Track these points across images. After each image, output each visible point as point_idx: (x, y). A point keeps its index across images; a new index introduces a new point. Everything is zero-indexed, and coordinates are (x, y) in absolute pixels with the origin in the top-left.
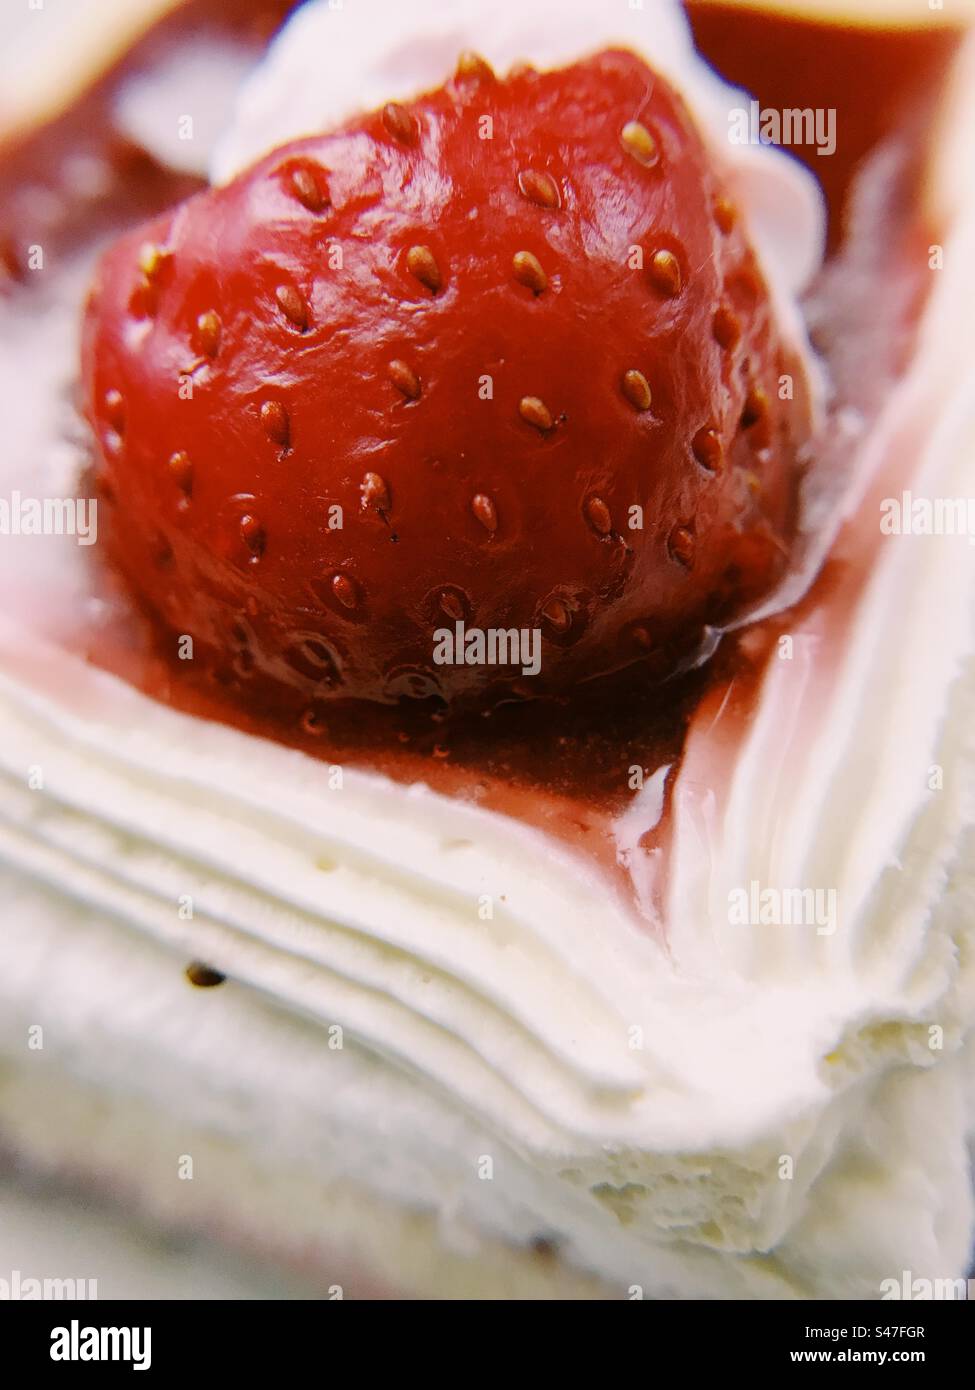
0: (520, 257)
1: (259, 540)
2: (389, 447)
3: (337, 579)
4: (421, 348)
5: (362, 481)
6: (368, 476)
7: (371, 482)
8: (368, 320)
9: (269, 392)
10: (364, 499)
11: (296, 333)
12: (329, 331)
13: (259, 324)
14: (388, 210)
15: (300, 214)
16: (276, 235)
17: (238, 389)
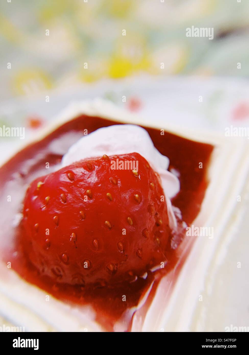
0: (108, 194)
1: (49, 244)
2: (78, 228)
3: (63, 255)
4: (86, 209)
5: (71, 235)
6: (73, 234)
7: (73, 235)
8: (77, 202)
9: (56, 214)
10: (71, 239)
11: (63, 203)
12: (70, 203)
13: (57, 200)
14: (84, 182)
15: (68, 180)
16: (63, 184)
17: (51, 213)
